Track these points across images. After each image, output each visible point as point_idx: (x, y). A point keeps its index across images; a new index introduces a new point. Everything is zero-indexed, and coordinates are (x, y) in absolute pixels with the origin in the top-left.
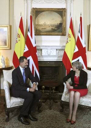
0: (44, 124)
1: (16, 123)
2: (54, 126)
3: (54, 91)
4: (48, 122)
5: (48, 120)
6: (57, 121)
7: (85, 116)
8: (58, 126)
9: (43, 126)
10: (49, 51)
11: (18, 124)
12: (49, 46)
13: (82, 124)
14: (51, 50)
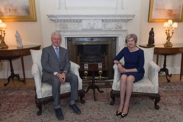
0: (83, 117)
1: (47, 117)
2: (96, 117)
3: (100, 77)
4: (88, 113)
5: (88, 111)
6: (99, 113)
7: (136, 105)
8: (100, 118)
9: (81, 119)
10: (92, 23)
11: (48, 118)
12: (91, 16)
13: (131, 114)
14: (94, 21)
